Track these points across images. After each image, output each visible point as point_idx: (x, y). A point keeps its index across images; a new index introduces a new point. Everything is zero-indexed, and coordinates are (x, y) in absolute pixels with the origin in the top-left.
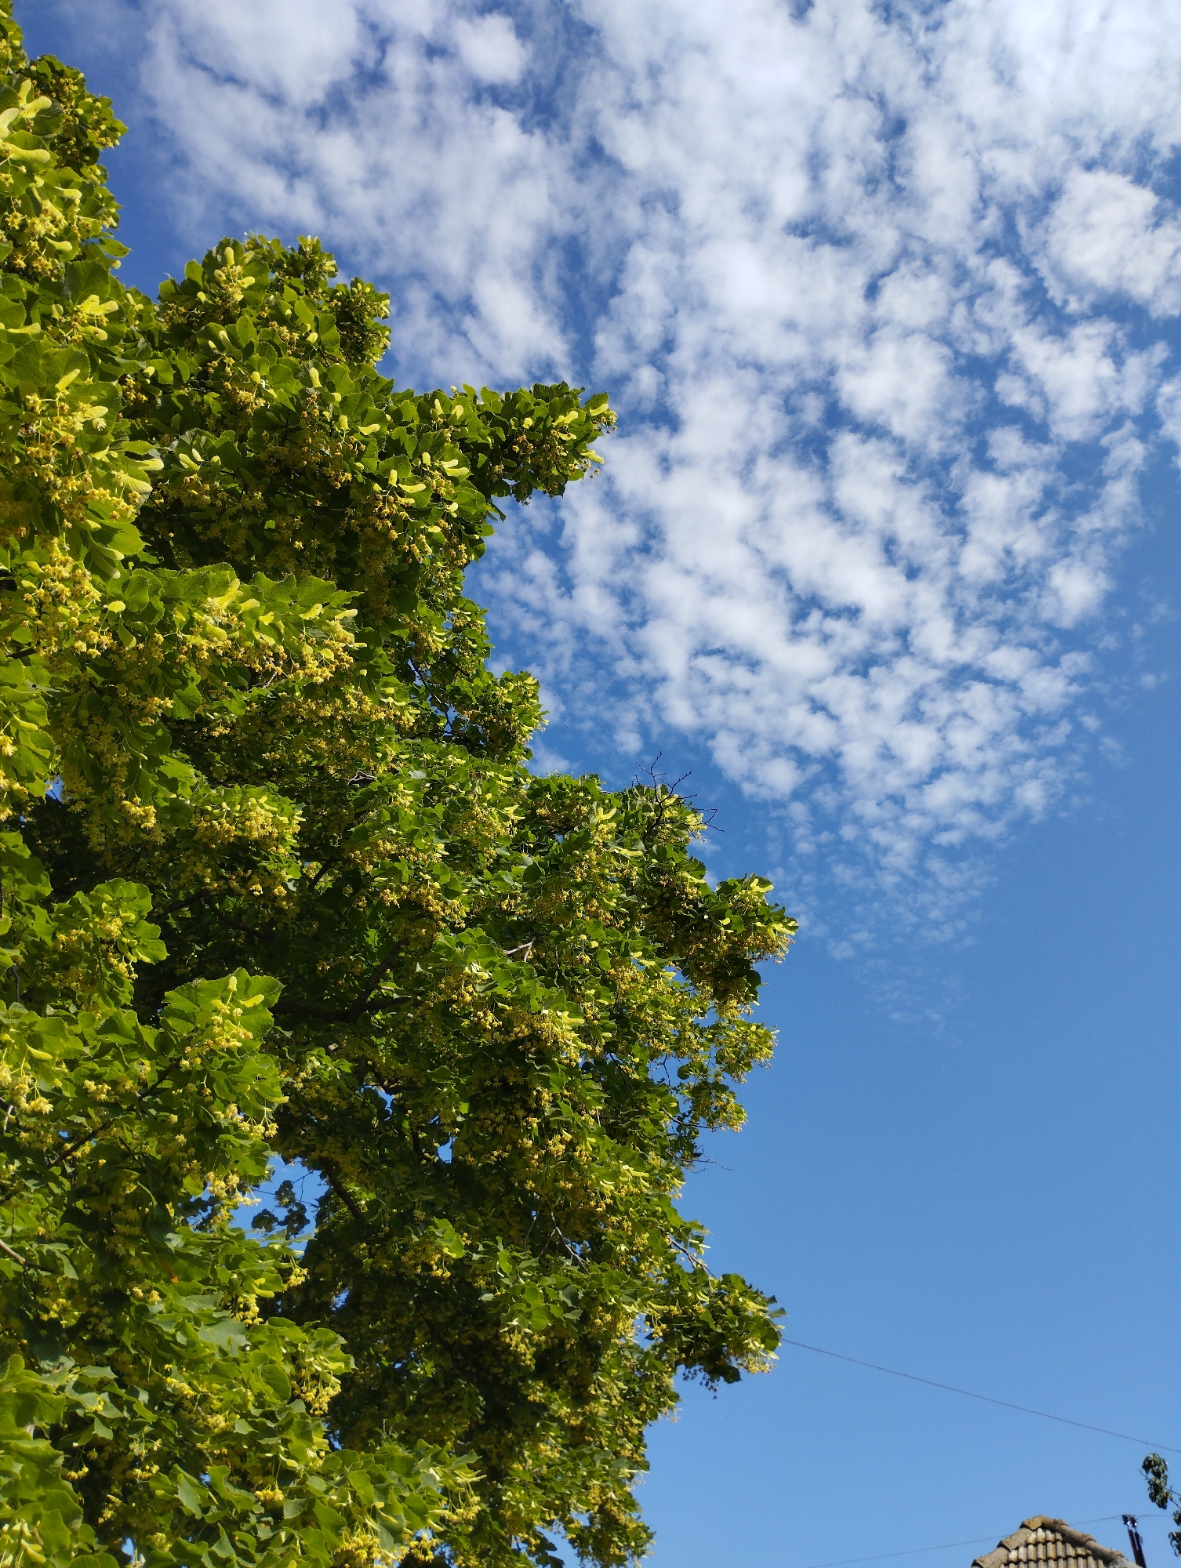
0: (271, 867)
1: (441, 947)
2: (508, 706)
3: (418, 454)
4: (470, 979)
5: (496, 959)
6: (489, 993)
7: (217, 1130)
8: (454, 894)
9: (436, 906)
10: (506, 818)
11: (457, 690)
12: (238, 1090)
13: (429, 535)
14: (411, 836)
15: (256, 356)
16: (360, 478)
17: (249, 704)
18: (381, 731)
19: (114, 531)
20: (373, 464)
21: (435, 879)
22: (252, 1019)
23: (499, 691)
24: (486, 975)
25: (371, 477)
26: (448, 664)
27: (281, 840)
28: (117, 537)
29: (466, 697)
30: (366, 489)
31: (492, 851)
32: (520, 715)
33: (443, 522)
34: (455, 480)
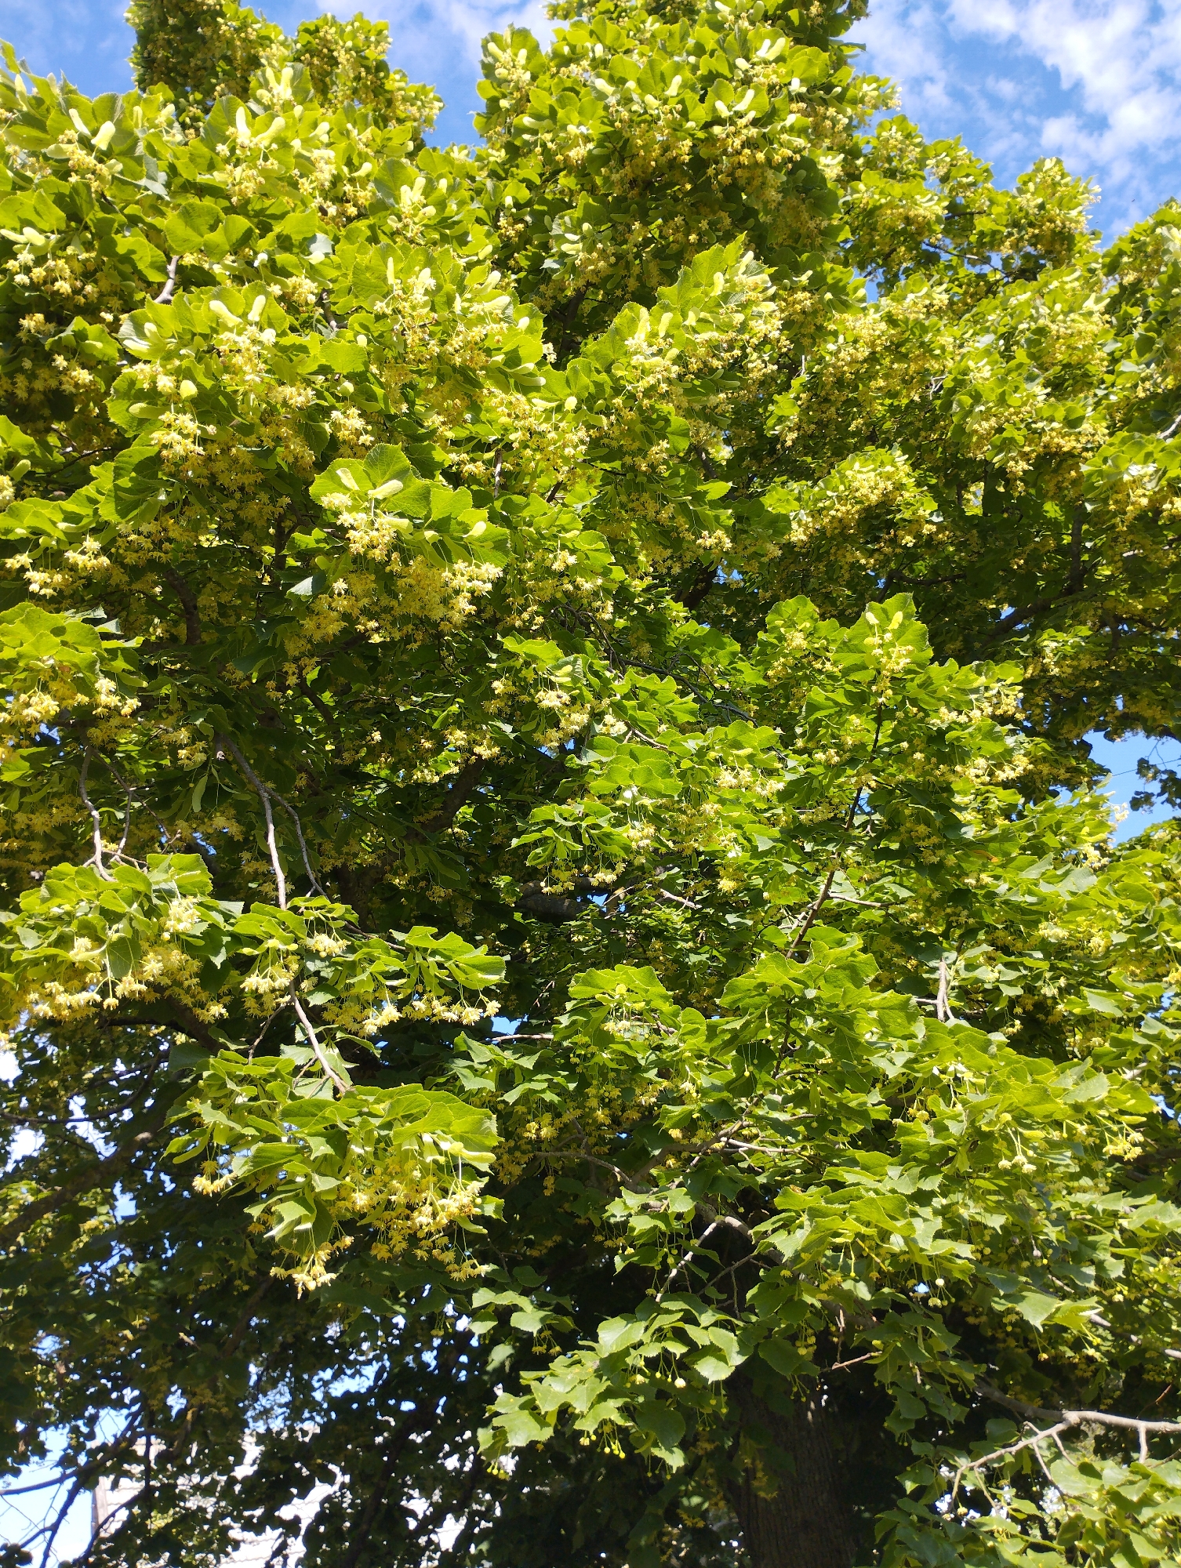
0: (907, 515)
1: (1090, 475)
2: (1041, 207)
3: (733, 67)
4: (1137, 482)
5: (1150, 448)
6: (1164, 482)
7: (941, 733)
8: (1079, 421)
9: (1068, 444)
10: (1090, 314)
11: (982, 234)
12: (939, 695)
13: (791, 130)
14: (1002, 400)
15: (561, 113)
16: (701, 135)
17: (797, 398)
18: (925, 330)
19: (515, 351)
20: (700, 113)
21: (1051, 420)
22: (909, 635)
23: (1022, 200)
24: (1151, 468)
25: (707, 126)
26: (958, 217)
27: (900, 487)
28: (521, 352)
29: (994, 233)
30: (711, 140)
31: (1099, 354)
32: (1060, 205)
33: (794, 106)
34: (780, 59)
